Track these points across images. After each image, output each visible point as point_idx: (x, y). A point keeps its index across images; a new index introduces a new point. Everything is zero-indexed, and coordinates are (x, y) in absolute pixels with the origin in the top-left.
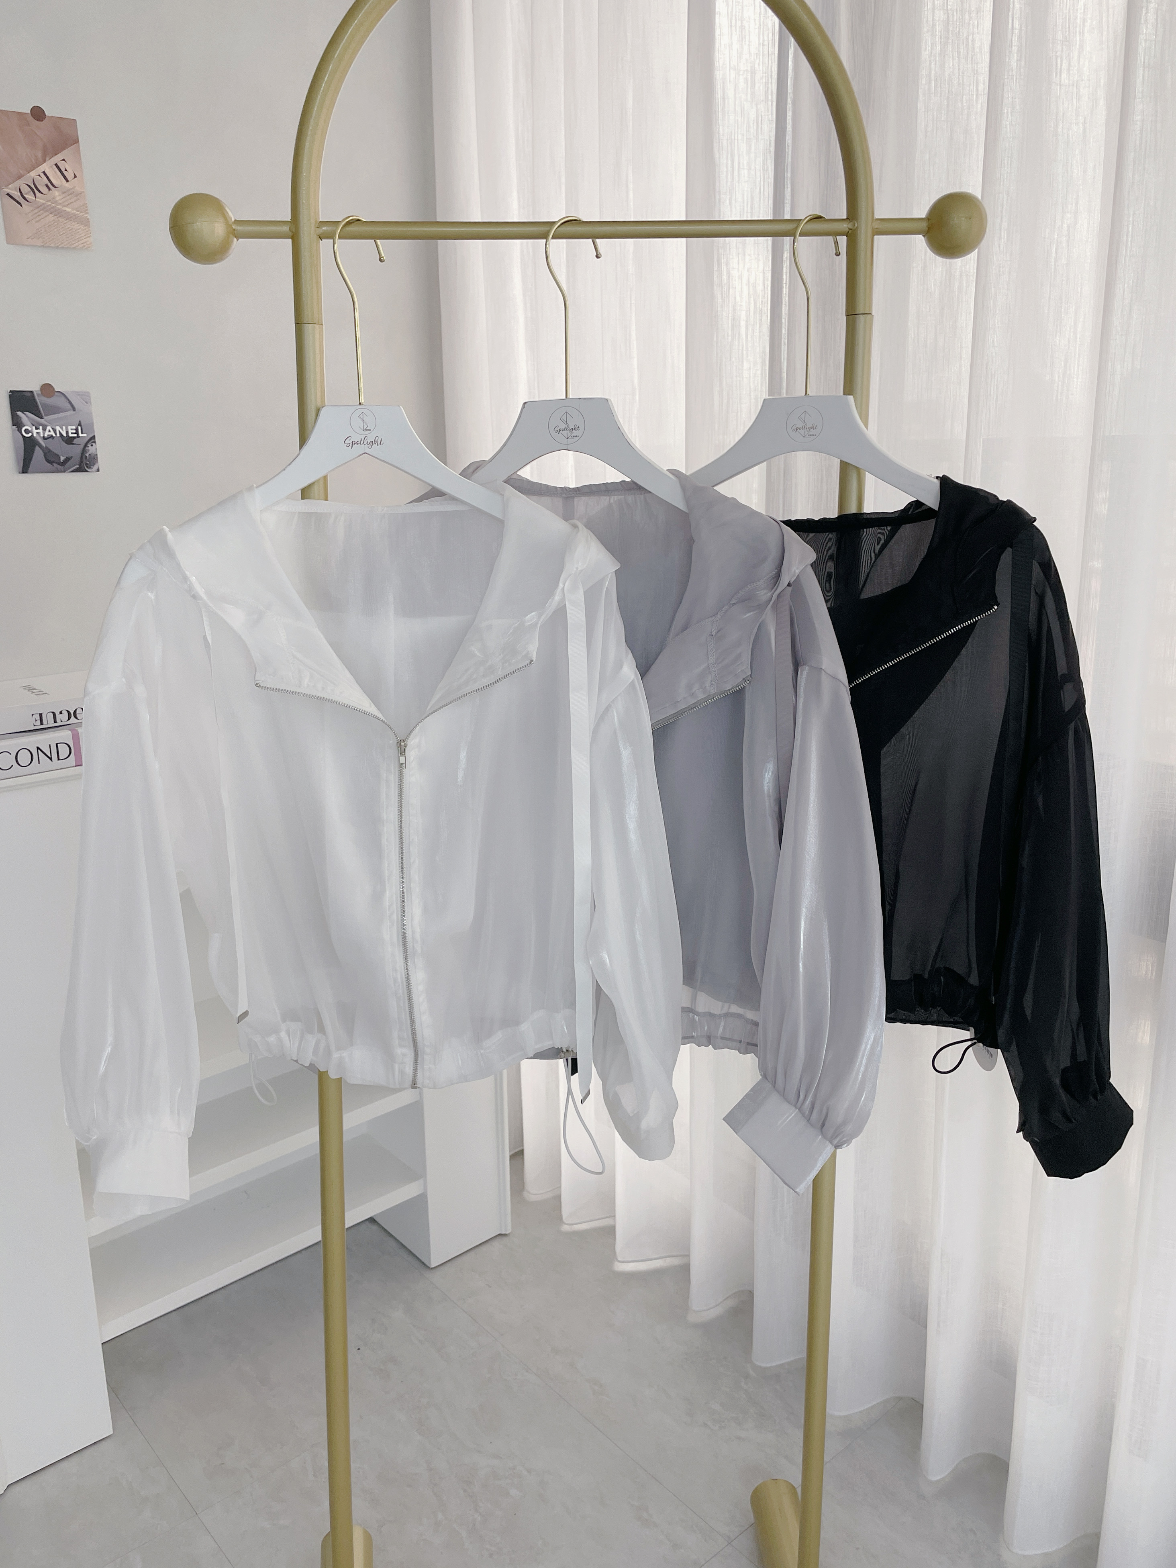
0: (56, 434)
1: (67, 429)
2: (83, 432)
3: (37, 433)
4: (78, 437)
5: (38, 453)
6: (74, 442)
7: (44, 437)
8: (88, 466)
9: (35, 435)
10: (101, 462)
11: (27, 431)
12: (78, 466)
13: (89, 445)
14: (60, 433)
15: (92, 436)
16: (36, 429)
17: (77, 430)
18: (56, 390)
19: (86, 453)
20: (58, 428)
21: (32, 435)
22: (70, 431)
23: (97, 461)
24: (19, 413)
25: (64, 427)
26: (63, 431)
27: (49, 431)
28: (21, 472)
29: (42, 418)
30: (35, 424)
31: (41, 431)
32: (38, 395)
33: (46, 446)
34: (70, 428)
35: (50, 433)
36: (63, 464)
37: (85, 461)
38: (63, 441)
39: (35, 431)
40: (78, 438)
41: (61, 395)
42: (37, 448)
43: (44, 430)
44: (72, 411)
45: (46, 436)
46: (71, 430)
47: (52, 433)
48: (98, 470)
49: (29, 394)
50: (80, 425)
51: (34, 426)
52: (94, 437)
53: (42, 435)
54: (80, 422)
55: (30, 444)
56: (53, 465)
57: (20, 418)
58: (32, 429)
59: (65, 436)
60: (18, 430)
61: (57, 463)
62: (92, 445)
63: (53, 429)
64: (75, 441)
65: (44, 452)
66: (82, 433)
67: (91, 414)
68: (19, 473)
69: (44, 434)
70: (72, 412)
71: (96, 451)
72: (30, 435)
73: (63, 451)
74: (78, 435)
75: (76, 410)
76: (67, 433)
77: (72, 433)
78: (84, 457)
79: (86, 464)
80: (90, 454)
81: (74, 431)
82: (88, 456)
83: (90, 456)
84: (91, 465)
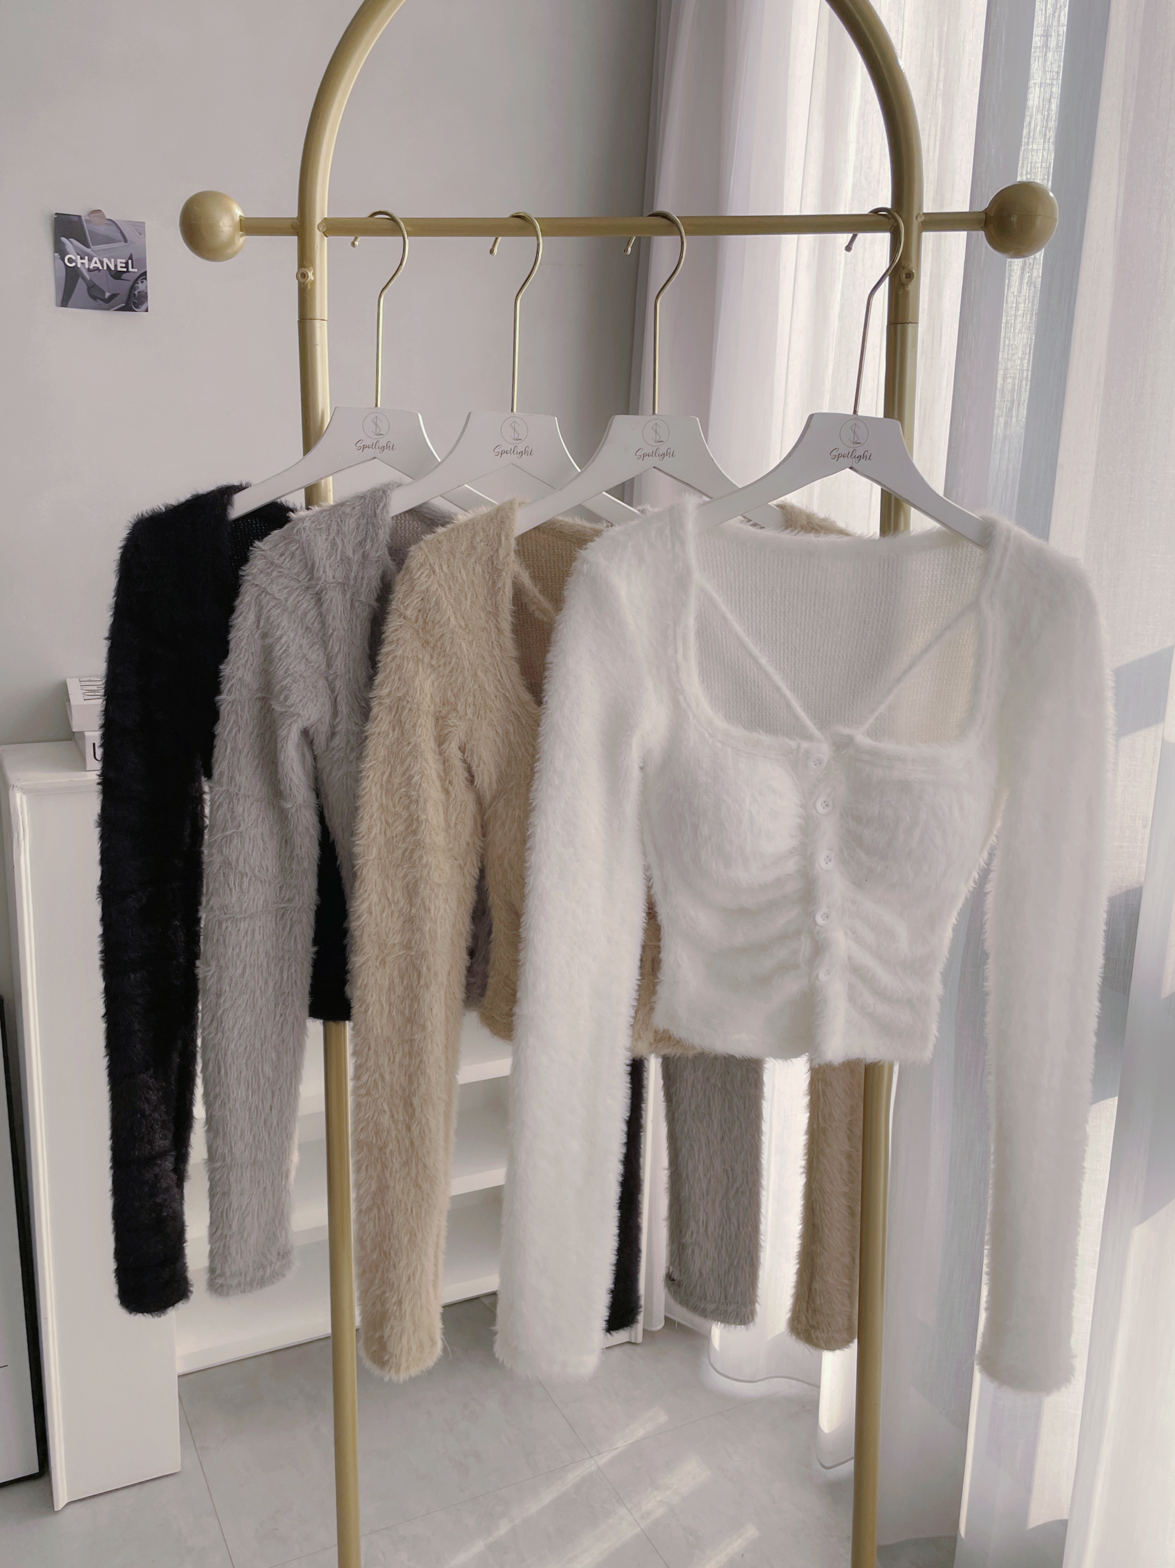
0: (103, 267)
1: (115, 262)
2: (134, 266)
3: (82, 263)
4: (128, 271)
5: (81, 286)
6: (123, 278)
7: (89, 269)
8: (136, 305)
9: (79, 266)
10: (151, 302)
11: (70, 261)
12: (124, 305)
13: (140, 282)
14: (107, 265)
15: (143, 271)
16: (81, 259)
17: (127, 263)
18: (107, 218)
19: (135, 291)
20: (105, 260)
21: (76, 266)
22: (119, 265)
23: (147, 300)
24: (64, 239)
25: (113, 260)
26: (111, 263)
27: (96, 263)
28: (60, 304)
29: (88, 246)
30: (79, 252)
31: (86, 261)
32: (86, 220)
33: (90, 280)
34: (119, 261)
35: (96, 265)
36: (108, 301)
37: (133, 299)
38: (110, 275)
39: (79, 261)
40: (127, 274)
41: (113, 224)
42: (80, 280)
43: (90, 260)
44: (123, 243)
45: (91, 267)
47: (99, 265)
48: (147, 311)
49: (76, 219)
50: (131, 258)
51: (78, 255)
52: (145, 273)
53: (87, 267)
54: (131, 255)
55: (72, 276)
56: (97, 301)
57: (63, 244)
58: (76, 258)
59: (113, 269)
60: (61, 259)
61: (102, 300)
62: (142, 282)
63: (100, 260)
64: (124, 276)
65: (88, 287)
66: (132, 268)
67: (145, 246)
68: (57, 306)
69: (89, 265)
70: (123, 244)
71: (147, 289)
72: (73, 265)
73: (109, 287)
74: (128, 269)
75: (128, 241)
76: (116, 266)
77: (121, 267)
78: (132, 295)
79: (134, 303)
80: (139, 292)
81: (124, 265)
82: (137, 294)
83: (139, 295)
84: (140, 305)
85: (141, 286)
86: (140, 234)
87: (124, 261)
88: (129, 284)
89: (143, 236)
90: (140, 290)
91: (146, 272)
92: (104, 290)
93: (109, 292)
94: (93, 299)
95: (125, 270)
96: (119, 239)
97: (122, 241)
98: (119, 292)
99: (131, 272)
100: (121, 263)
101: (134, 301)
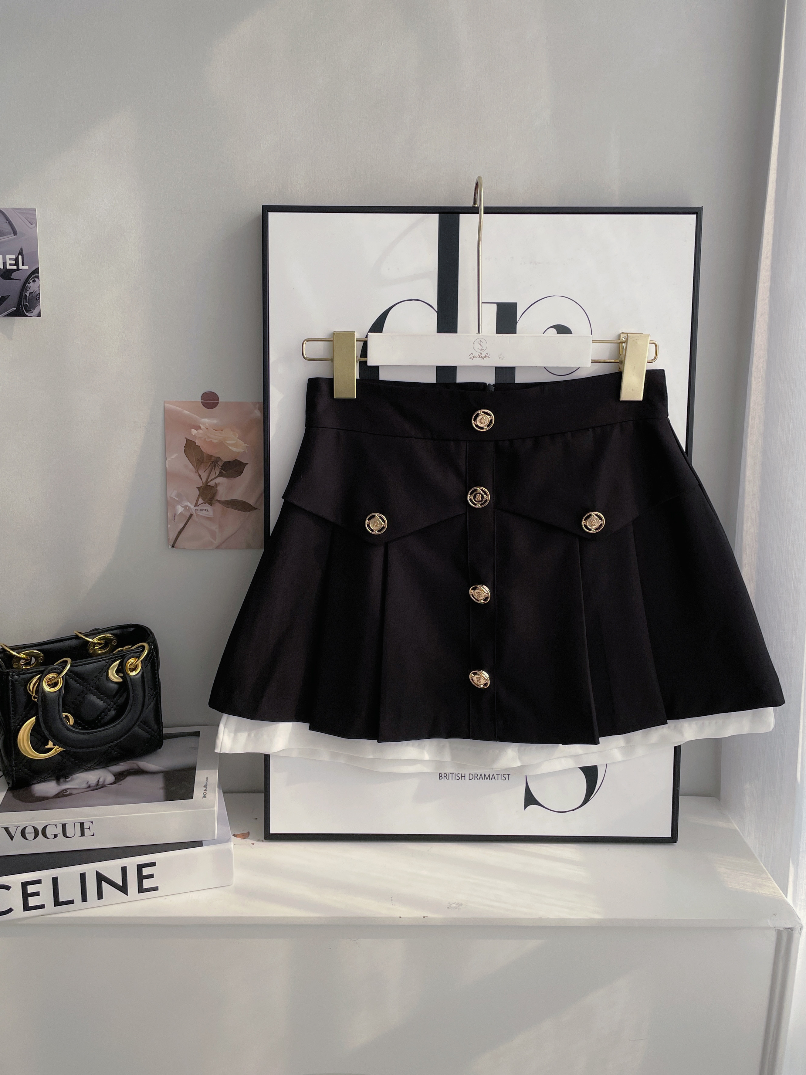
4: (18, 269)
8: (27, 309)
10: (44, 303)
12: (14, 309)
13: (31, 281)
15: (34, 268)
17: (17, 260)
19: (26, 292)
22: (8, 262)
23: (39, 301)
34: (8, 257)
37: (23, 301)
40: (18, 272)
41: (2, 214)
48: (39, 315)
50: (21, 253)
52: (36, 271)
54: (22, 248)
59: (2, 267)
62: (34, 281)
64: (14, 275)
66: (23, 264)
67: (37, 237)
70: (12, 236)
71: (39, 289)
74: (18, 267)
75: (18, 233)
76: (4, 264)
77: (10, 265)
78: (23, 298)
79: (25, 306)
80: (30, 293)
81: (14, 262)
82: (28, 296)
83: (30, 296)
84: (32, 308)
85: (32, 286)
86: (32, 225)
87: (14, 257)
88: (20, 284)
89: (34, 225)
90: (32, 292)
91: (38, 268)
95: (15, 267)
96: (7, 231)
97: (11, 234)
98: (10, 295)
99: (21, 269)
100: (10, 259)
101: (25, 303)
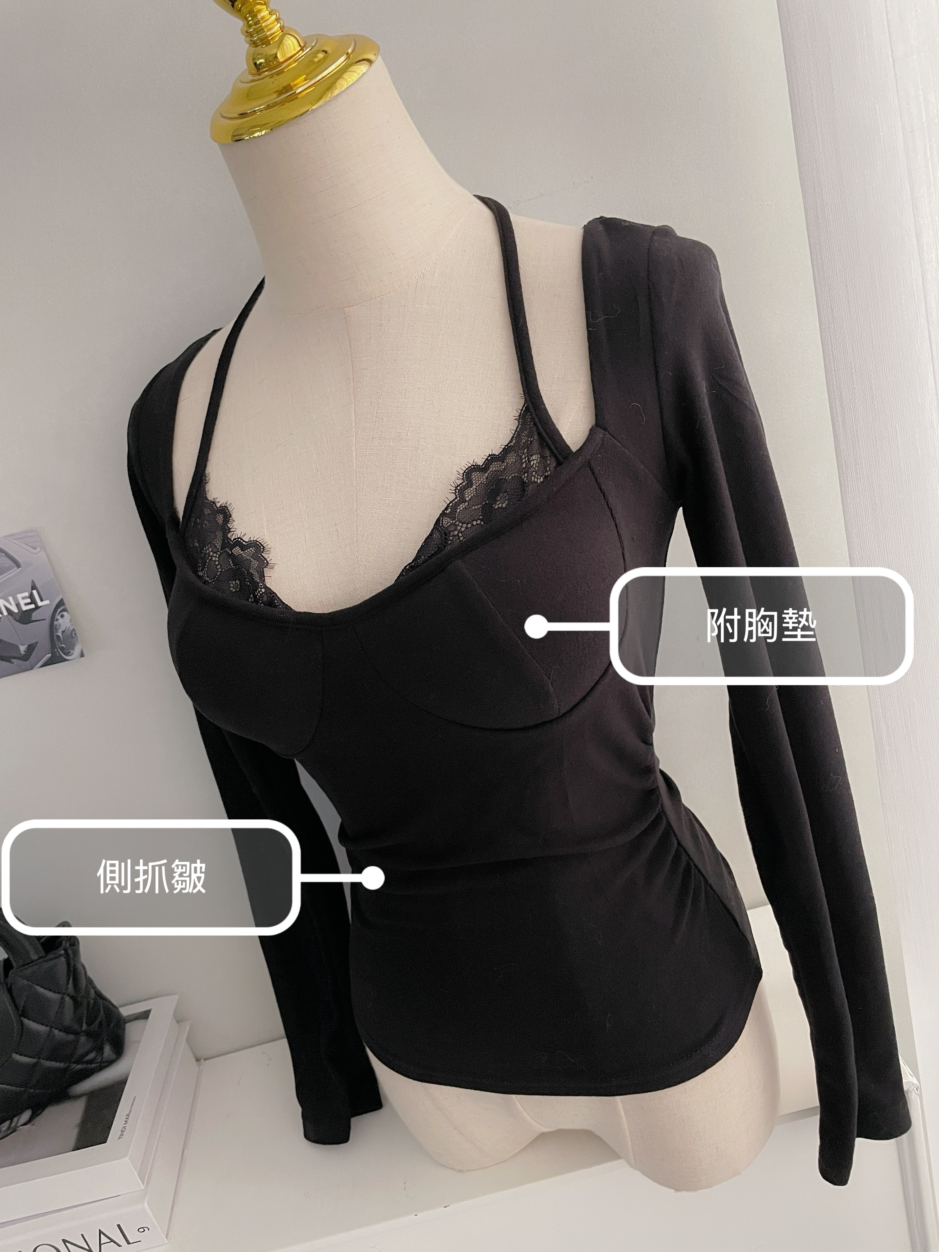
0: (2, 613)
1: (15, 599)
2: (44, 598)
4: (37, 607)
6: (32, 619)
8: (65, 652)
10: (83, 640)
12: (50, 655)
13: (59, 617)
14: (6, 607)
15: (57, 600)
17: (31, 596)
19: (57, 632)
20: (2, 602)
22: (22, 603)
23: (77, 639)
25: (11, 598)
26: (11, 604)
34: (19, 596)
36: (25, 657)
37: (58, 643)
38: (15, 619)
40: (38, 610)
44: (16, 568)
46: (23, 599)
50: (34, 587)
52: (61, 603)
54: (33, 581)
56: (12, 663)
59: (16, 611)
61: (17, 658)
62: (62, 616)
64: (35, 616)
66: (41, 601)
67: (47, 563)
70: (15, 570)
71: (73, 623)
73: (19, 638)
74: (36, 603)
75: (22, 565)
76: (18, 605)
77: (26, 604)
78: (55, 638)
79: (62, 649)
80: (63, 632)
81: (29, 601)
82: (61, 635)
83: (64, 635)
84: (70, 649)
85: (62, 624)
86: (35, 549)
87: (26, 595)
88: (46, 623)
89: (39, 549)
90: (63, 629)
91: (62, 600)
92: (16, 643)
93: (22, 645)
94: (6, 661)
95: (33, 606)
96: (7, 565)
97: (13, 568)
98: (37, 640)
99: (40, 607)
100: (23, 598)
101: (60, 646)
